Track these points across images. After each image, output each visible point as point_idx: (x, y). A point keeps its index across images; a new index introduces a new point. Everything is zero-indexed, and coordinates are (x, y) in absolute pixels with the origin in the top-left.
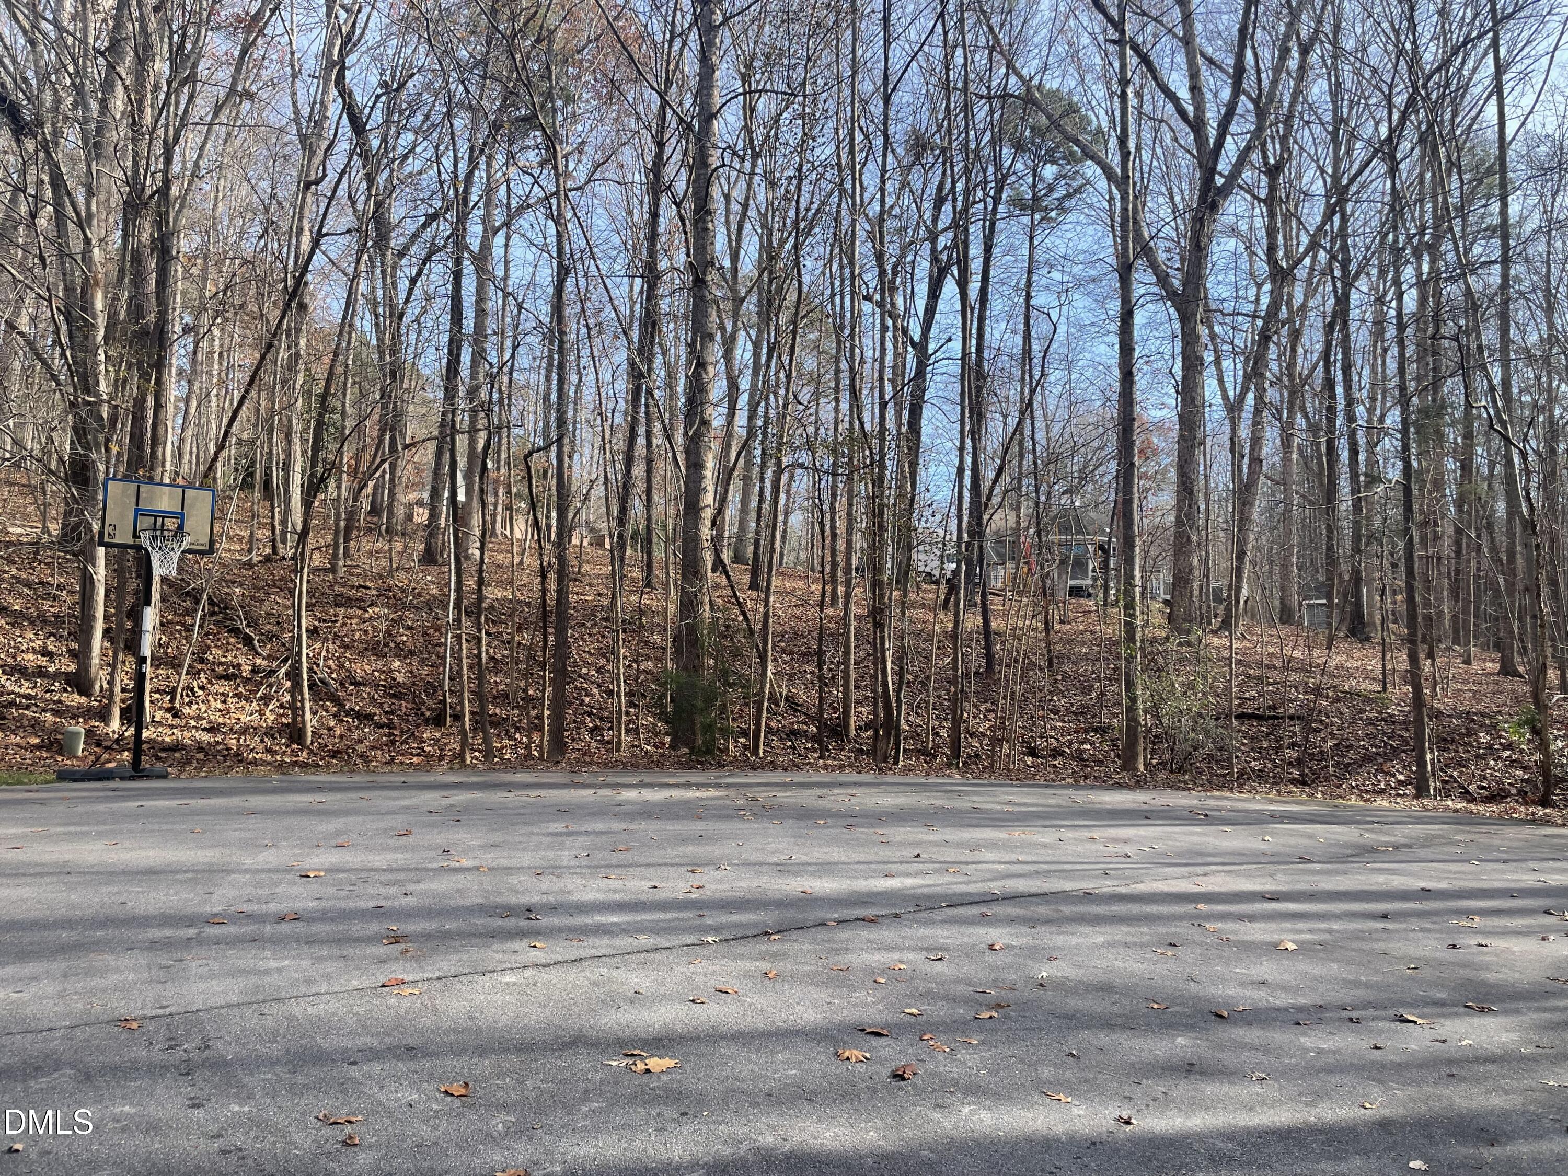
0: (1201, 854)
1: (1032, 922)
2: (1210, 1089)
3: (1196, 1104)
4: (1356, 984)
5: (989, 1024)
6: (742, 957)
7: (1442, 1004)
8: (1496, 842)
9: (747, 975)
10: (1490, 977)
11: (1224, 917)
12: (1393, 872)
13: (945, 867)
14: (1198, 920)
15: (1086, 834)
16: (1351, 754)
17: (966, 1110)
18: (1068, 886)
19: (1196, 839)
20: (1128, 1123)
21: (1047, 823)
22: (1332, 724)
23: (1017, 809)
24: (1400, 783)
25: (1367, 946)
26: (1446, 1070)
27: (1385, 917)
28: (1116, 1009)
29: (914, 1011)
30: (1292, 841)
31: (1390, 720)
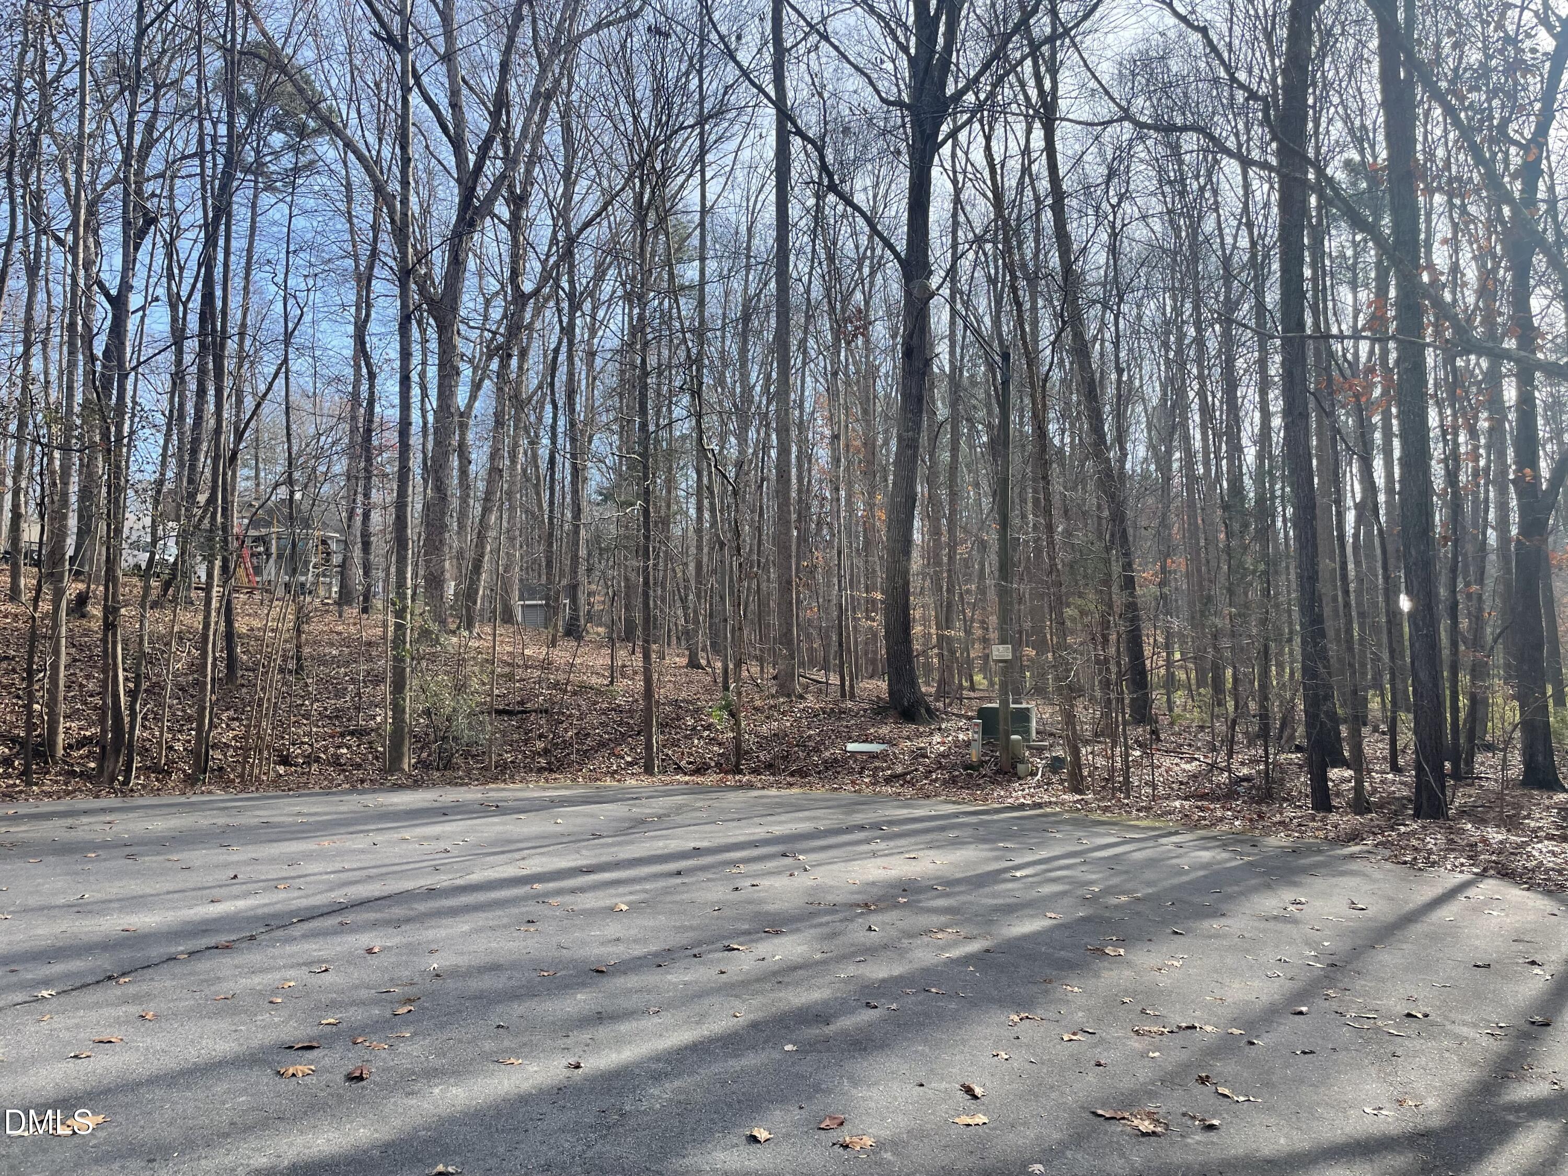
0: (510, 842)
1: (397, 923)
2: (624, 1027)
3: (619, 1042)
4: (684, 929)
5: (411, 1017)
6: (97, 1005)
7: (747, 933)
8: (725, 805)
9: (118, 1022)
10: (770, 908)
11: (559, 892)
12: (666, 837)
13: (273, 885)
14: (541, 898)
15: (396, 836)
16: (589, 741)
17: (436, 1091)
18: (409, 885)
19: (500, 828)
20: (578, 1067)
21: (351, 829)
22: (571, 715)
23: (312, 819)
24: (630, 764)
25: (678, 898)
26: (774, 980)
27: (679, 873)
28: (514, 982)
29: (332, 1021)
30: (579, 821)
31: (618, 709)
